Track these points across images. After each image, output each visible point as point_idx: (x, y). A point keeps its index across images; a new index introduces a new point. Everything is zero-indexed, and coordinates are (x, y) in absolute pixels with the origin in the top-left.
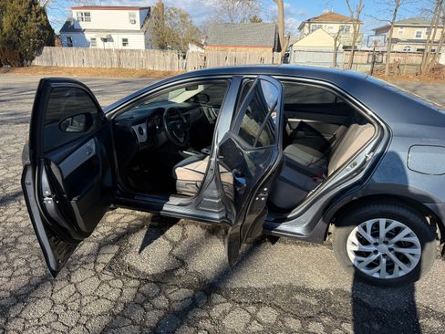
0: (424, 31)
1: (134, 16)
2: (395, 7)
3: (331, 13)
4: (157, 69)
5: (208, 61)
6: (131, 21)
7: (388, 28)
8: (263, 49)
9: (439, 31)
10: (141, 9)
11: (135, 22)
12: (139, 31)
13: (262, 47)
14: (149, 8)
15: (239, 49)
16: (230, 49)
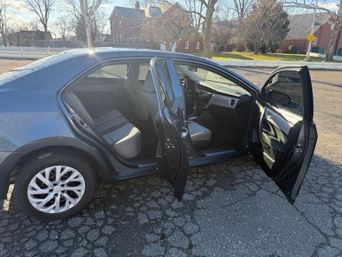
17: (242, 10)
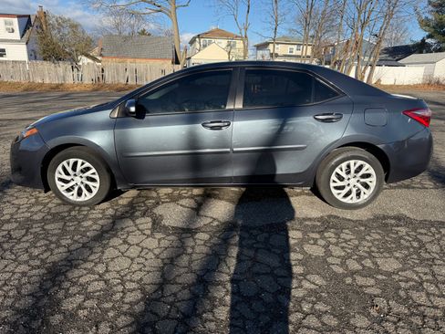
0: (295, 47)
1: (11, 24)
2: (274, 27)
3: (218, 30)
4: (47, 81)
5: (106, 74)
6: (7, 29)
7: (266, 45)
8: (162, 62)
9: (309, 48)
10: (19, 17)
11: (13, 31)
12: (19, 41)
13: (161, 59)
14: (29, 16)
15: (138, 61)
16: (129, 60)
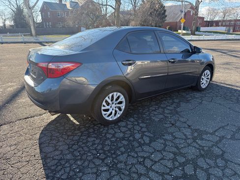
17: (135, 3)
